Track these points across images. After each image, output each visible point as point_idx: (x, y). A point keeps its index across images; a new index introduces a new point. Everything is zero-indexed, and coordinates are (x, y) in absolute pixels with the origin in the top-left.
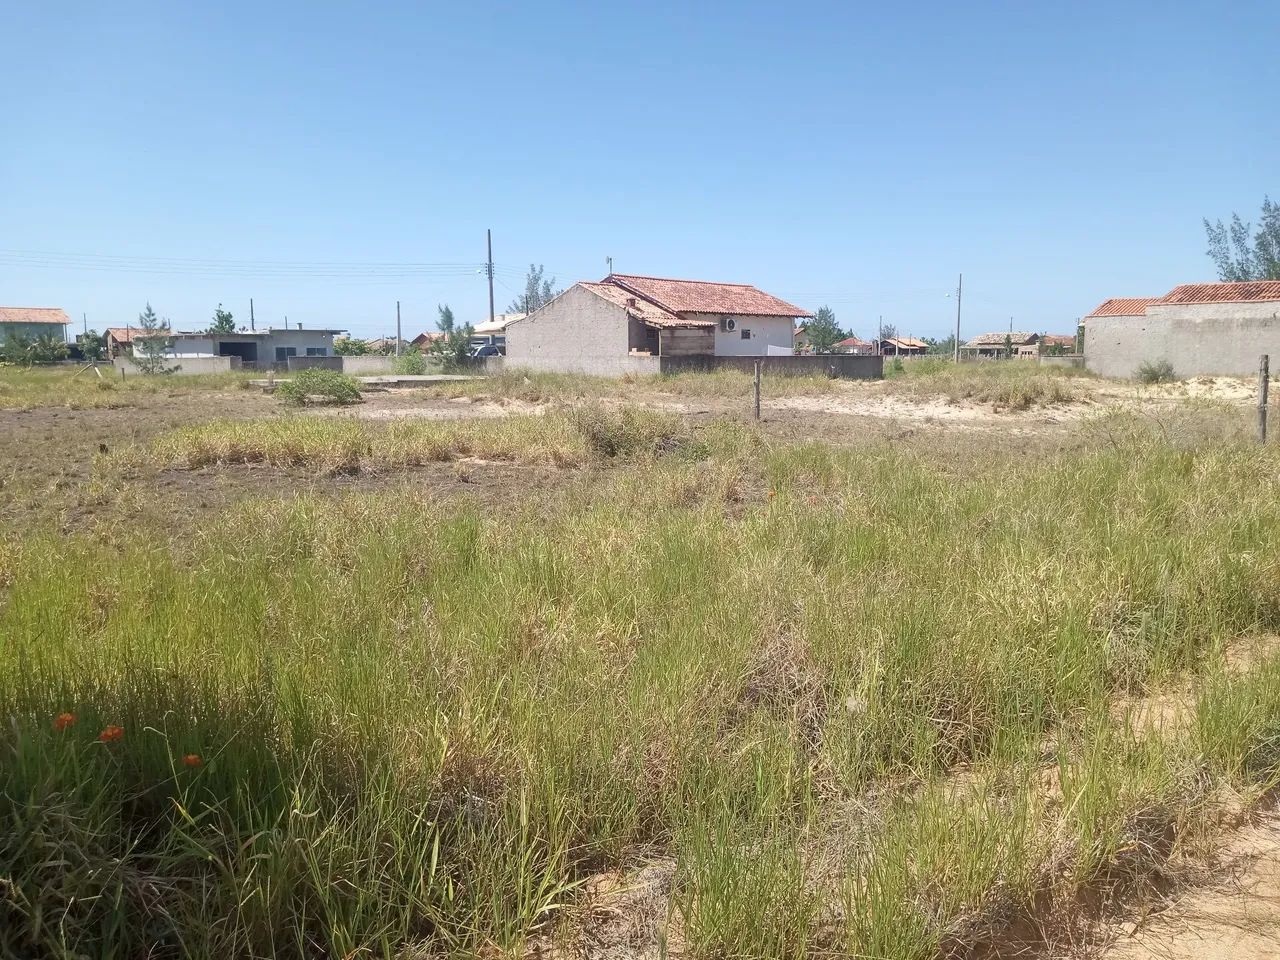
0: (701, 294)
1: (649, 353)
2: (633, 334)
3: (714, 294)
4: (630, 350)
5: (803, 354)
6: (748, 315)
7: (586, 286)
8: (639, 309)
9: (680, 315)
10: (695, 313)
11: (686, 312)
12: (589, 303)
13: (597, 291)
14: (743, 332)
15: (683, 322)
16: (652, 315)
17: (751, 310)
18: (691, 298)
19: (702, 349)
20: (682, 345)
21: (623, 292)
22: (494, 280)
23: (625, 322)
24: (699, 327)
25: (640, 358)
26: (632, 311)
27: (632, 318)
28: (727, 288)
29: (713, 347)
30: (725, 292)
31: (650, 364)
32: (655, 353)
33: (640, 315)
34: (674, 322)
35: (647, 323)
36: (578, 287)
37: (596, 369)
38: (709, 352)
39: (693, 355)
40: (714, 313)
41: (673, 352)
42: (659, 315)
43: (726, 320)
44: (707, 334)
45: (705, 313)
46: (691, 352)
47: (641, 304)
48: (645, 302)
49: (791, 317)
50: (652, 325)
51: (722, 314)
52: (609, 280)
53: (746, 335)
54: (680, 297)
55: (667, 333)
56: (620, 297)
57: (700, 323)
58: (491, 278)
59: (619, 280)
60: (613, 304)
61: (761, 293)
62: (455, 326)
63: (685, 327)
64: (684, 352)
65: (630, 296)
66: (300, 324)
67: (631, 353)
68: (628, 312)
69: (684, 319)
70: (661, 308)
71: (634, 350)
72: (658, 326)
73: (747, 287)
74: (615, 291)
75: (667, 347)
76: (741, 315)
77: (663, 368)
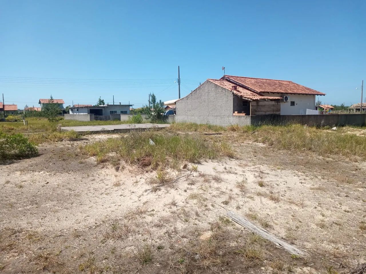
0: (269, 84)
1: (244, 114)
2: (236, 104)
3: (276, 84)
4: (234, 112)
5: (324, 114)
6: (295, 94)
7: (211, 81)
8: (238, 91)
9: (260, 94)
10: (268, 93)
11: (264, 92)
12: (213, 89)
13: (217, 83)
14: (291, 102)
15: (263, 97)
16: (246, 94)
17: (295, 91)
18: (265, 86)
19: (274, 111)
20: (263, 109)
21: (231, 83)
22: (180, 85)
23: (231, 98)
24: (272, 100)
25: (239, 117)
26: (235, 92)
27: (235, 96)
28: (281, 82)
29: (279, 110)
30: (280, 84)
31: (245, 120)
32: (248, 114)
33: (239, 94)
34: (258, 97)
35: (244, 98)
36: (208, 81)
37: (216, 122)
38: (277, 113)
39: (269, 115)
40: (278, 93)
41: (258, 113)
42: (249, 94)
43: (284, 96)
44: (276, 104)
45: (273, 93)
46: (267, 113)
47: (240, 89)
48: (241, 88)
49: (314, 95)
50: (246, 99)
51: (282, 93)
52: (223, 78)
53: (293, 103)
54: (260, 85)
55: (255, 103)
56: (229, 86)
57: (273, 98)
58: (179, 84)
59: (229, 78)
60: (225, 89)
61: (297, 84)
62: (156, 102)
63: (264, 100)
64: (263, 113)
65: (234, 85)
66: (120, 103)
67: (234, 114)
68: (233, 93)
69: (263, 96)
70: (251, 91)
71: (236, 112)
72: (249, 100)
73: (289, 82)
74: (226, 83)
75: (254, 111)
76: (291, 94)
77: (252, 123)
